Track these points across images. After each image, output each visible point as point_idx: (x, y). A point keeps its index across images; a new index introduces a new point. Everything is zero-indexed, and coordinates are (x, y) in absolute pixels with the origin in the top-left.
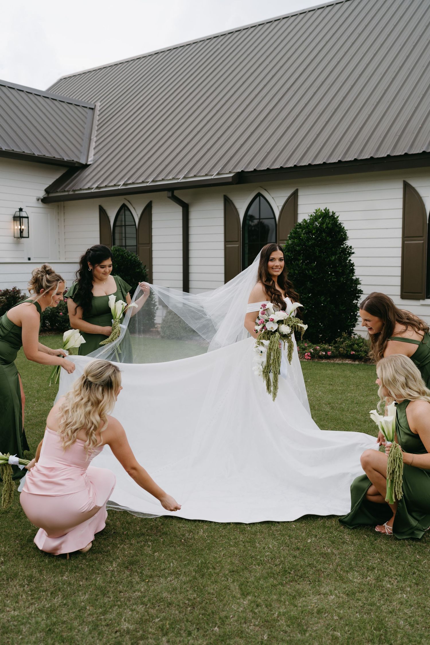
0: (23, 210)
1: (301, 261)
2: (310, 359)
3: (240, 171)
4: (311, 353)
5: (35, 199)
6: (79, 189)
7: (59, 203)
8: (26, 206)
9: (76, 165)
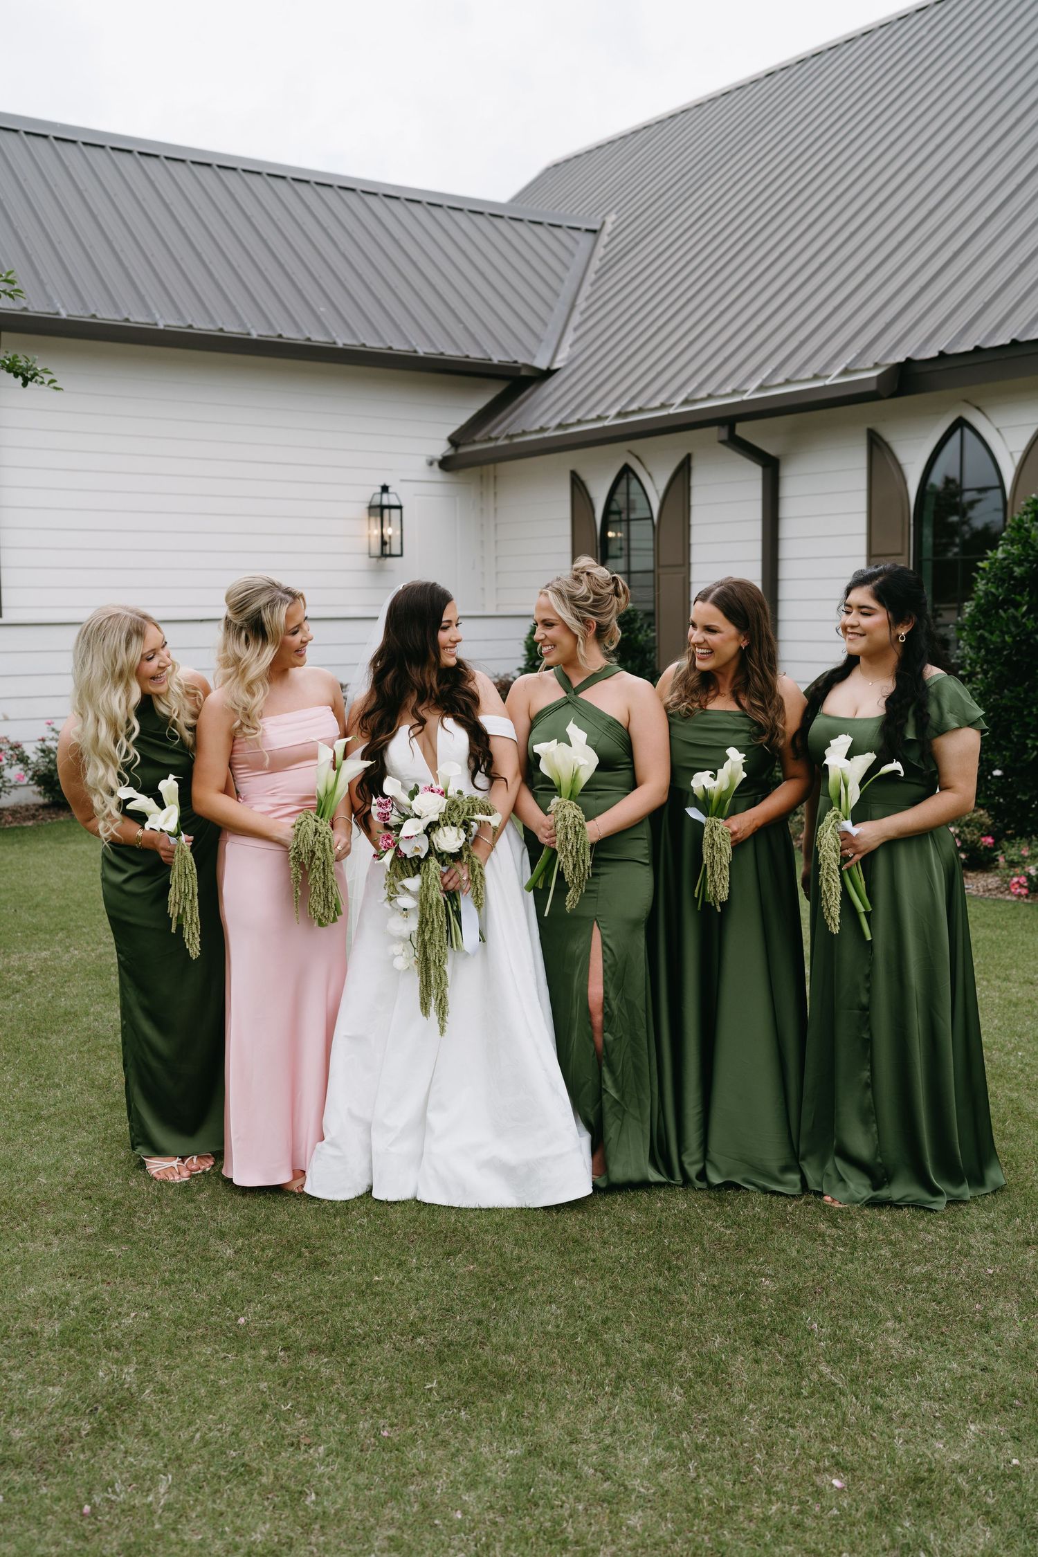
0: (390, 490)
1: (1024, 608)
2: (1027, 896)
3: (903, 360)
4: (1029, 877)
5: (422, 462)
6: (520, 431)
7: (485, 467)
8: (402, 480)
9: (524, 373)
